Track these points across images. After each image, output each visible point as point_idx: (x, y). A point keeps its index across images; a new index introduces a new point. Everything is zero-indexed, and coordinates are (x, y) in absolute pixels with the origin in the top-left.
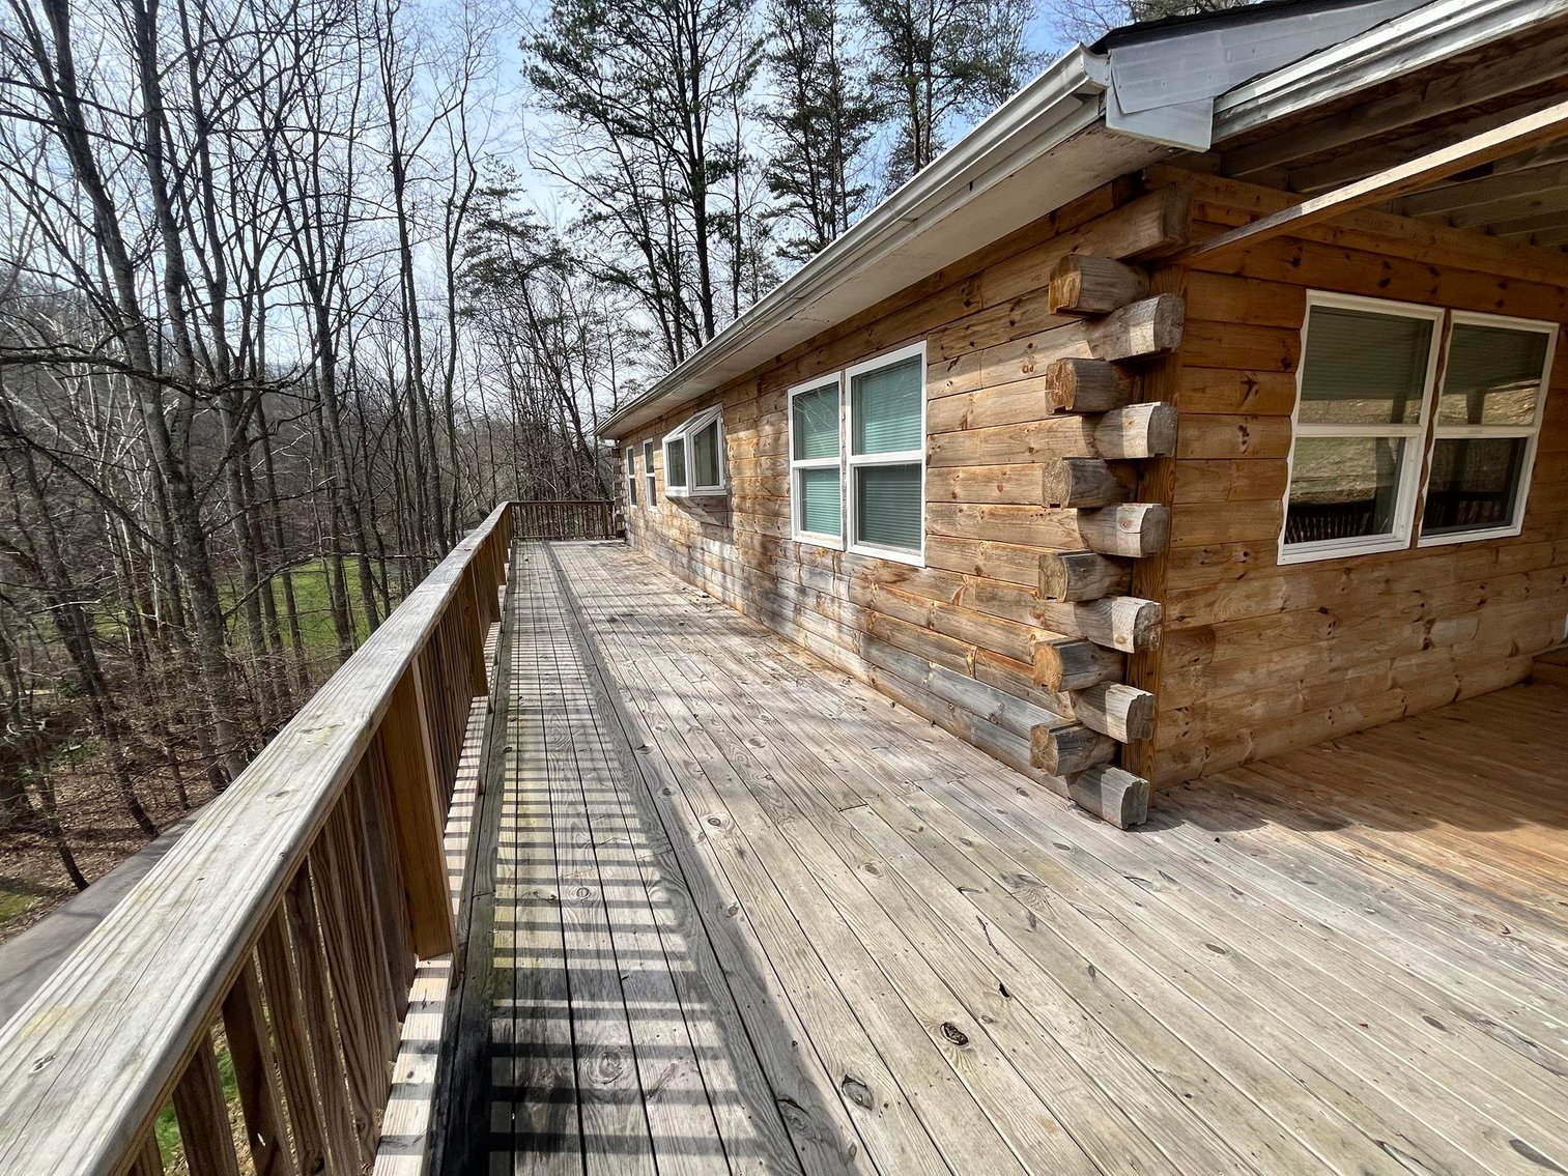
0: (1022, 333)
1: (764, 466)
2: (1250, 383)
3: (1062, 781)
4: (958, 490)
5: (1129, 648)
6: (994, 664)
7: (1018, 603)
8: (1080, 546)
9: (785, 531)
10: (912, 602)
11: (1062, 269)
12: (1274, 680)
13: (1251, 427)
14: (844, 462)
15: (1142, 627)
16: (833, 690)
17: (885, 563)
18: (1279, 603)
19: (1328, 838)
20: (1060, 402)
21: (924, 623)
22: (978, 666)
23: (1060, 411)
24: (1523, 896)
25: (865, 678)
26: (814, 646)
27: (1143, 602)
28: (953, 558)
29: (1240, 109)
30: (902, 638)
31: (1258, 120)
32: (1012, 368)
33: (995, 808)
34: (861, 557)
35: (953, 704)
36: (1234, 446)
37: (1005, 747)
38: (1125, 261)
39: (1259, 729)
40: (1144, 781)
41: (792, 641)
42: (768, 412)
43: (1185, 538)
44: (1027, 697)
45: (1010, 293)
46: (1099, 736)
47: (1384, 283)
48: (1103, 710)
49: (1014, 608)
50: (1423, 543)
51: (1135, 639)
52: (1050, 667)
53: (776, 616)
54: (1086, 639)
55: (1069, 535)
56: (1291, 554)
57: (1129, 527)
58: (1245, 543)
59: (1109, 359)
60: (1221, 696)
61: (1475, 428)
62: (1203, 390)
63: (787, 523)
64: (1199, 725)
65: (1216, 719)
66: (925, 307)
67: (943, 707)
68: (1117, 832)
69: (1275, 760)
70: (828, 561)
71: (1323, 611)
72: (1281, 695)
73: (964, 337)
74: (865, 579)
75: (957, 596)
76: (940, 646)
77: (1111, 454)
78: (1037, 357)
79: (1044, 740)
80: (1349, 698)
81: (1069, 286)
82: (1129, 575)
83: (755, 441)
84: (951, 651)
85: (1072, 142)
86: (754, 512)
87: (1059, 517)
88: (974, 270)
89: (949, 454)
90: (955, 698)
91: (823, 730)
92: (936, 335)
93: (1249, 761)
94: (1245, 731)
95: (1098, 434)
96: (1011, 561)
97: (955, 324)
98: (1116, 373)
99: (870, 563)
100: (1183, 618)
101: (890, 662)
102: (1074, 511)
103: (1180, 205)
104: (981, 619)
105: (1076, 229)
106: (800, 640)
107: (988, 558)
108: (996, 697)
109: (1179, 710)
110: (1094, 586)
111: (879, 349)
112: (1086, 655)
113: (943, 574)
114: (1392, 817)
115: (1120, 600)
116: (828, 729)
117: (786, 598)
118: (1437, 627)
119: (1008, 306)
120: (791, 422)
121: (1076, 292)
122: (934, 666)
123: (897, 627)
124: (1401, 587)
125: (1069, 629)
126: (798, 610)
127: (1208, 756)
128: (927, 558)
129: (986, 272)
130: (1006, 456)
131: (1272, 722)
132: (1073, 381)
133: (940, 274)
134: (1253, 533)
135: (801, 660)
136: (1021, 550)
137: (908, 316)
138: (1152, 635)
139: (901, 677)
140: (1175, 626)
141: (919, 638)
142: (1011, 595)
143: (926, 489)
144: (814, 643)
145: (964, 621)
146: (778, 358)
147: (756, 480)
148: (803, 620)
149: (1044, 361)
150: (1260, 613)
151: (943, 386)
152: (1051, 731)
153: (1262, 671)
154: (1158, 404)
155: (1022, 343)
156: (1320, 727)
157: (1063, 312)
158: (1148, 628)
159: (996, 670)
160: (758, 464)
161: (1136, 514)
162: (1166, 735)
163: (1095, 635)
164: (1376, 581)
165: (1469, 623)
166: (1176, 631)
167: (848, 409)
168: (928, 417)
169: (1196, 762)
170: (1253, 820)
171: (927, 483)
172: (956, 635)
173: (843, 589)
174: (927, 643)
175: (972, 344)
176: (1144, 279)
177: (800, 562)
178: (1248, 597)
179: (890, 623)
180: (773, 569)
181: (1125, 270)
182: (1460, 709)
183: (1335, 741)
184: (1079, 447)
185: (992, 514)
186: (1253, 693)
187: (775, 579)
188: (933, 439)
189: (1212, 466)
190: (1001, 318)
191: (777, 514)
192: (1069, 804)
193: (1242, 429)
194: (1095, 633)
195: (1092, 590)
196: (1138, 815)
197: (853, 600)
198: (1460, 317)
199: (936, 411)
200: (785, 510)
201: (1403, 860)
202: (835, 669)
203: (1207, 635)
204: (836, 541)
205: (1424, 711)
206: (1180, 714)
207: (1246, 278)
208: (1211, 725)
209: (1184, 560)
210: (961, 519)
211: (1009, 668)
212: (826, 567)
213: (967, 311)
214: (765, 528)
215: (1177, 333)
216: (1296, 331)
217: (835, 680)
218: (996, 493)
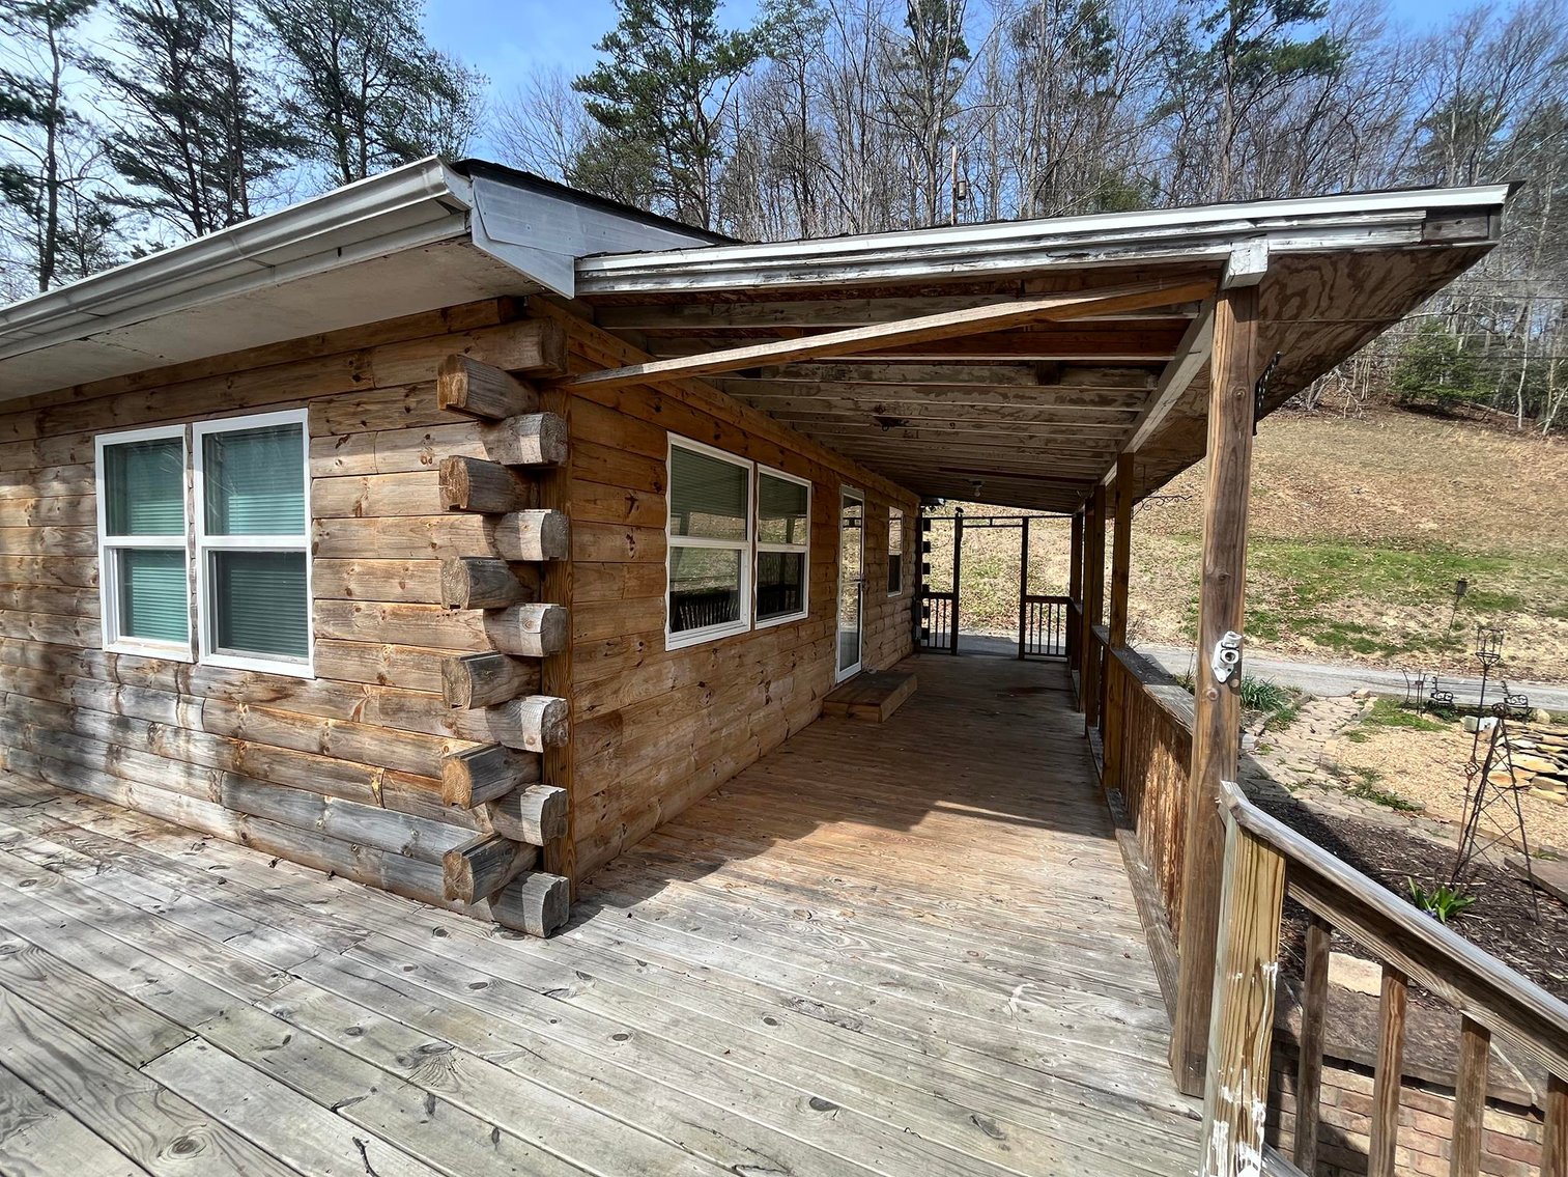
0: (417, 423)
1: (49, 540)
2: (633, 500)
3: (483, 904)
4: (353, 586)
5: (538, 748)
6: (405, 786)
7: (428, 713)
8: (487, 648)
9: (90, 637)
10: (298, 724)
11: (451, 365)
12: (673, 749)
13: (636, 536)
14: (192, 544)
15: (549, 725)
16: (170, 866)
17: (259, 677)
18: (670, 683)
19: (712, 881)
20: (455, 499)
21: (315, 748)
22: (387, 793)
23: (455, 509)
24: (818, 882)
25: (231, 834)
26: (145, 803)
27: (549, 700)
28: (351, 666)
29: (595, 274)
30: (285, 772)
31: (608, 288)
32: (410, 457)
33: (401, 966)
34: (221, 670)
35: (356, 844)
36: (624, 551)
37: (420, 883)
38: (511, 373)
39: (664, 795)
40: (563, 879)
41: (105, 801)
42: (58, 462)
43: (589, 633)
44: (443, 817)
45: (405, 378)
46: (518, 845)
47: (717, 437)
48: (519, 816)
49: (424, 719)
50: (759, 626)
51: (543, 738)
52: (458, 781)
53: (75, 767)
54: (499, 744)
55: (476, 636)
56: (675, 641)
57: (531, 629)
58: (640, 634)
59: (503, 463)
60: (634, 774)
61: (790, 546)
62: (595, 501)
63: (94, 622)
64: (615, 805)
65: (629, 796)
66: (304, 371)
67: (344, 850)
68: (540, 943)
69: (678, 819)
70: (168, 678)
71: (702, 685)
72: (679, 760)
73: (354, 414)
74: (229, 699)
75: (358, 711)
76: (338, 775)
77: (511, 555)
78: (436, 450)
79: (457, 865)
80: (725, 751)
81: (456, 384)
82: (537, 674)
83: (32, 501)
84: (352, 779)
85: (444, 246)
86: (29, 609)
87: (466, 618)
88: (362, 344)
89: (341, 543)
90: (359, 835)
91: (135, 937)
92: (321, 405)
93: (659, 825)
94: (654, 799)
95: (498, 535)
96: (418, 666)
97: (343, 397)
98: (511, 477)
99: (235, 678)
100: (593, 707)
101: (269, 805)
102: (480, 612)
103: (556, 338)
104: (387, 736)
105: (467, 332)
106: (120, 797)
107: (392, 664)
108: (409, 824)
109: (597, 795)
110: (502, 688)
111: (243, 407)
112: (498, 762)
113: (338, 685)
114: (749, 845)
115: (529, 699)
116: (147, 931)
117: (93, 736)
118: (772, 686)
119: (403, 391)
120: (100, 483)
121: (464, 392)
122: (329, 800)
123: (279, 759)
124: (749, 660)
125: (481, 736)
126: (115, 752)
127: (625, 831)
128: (317, 667)
129: (377, 350)
130: (407, 550)
131: (675, 785)
132: (466, 481)
133: (323, 338)
134: (645, 625)
135: (116, 829)
136: (429, 653)
137: (283, 375)
138: (560, 731)
139: (288, 824)
140: (586, 716)
141: (309, 768)
142: (419, 704)
143: (313, 583)
144: (144, 799)
145: (367, 740)
146: (78, 390)
147: (34, 561)
148: (126, 766)
149: (441, 454)
150: (656, 693)
151: (330, 464)
152: (464, 854)
153: (662, 744)
154: (549, 511)
155: (420, 432)
156: (708, 781)
157: (451, 408)
158: (555, 725)
159: (407, 792)
160: (36, 537)
161: (535, 614)
162: (584, 824)
163: (506, 739)
164: (733, 657)
165: (789, 680)
166: (588, 721)
167: (198, 476)
168: (313, 498)
169: (615, 841)
170: (658, 884)
171: (313, 576)
172: (358, 758)
173: (192, 715)
174: (320, 773)
175: (364, 423)
176: (534, 395)
177: (119, 682)
178: (646, 681)
179: (266, 753)
180: (67, 695)
181: (514, 383)
182: (791, 744)
183: (718, 789)
184: (480, 547)
185: (394, 614)
186: (657, 764)
187: (72, 710)
188: (320, 524)
189: (606, 570)
190: (395, 401)
191: (75, 613)
192: (493, 927)
193: (628, 537)
194: (507, 737)
195: (502, 692)
196: (560, 917)
197: (209, 729)
198: (763, 469)
199: (322, 492)
200: (90, 607)
201: (755, 881)
202: (180, 830)
203: (615, 720)
204: (183, 650)
205: (772, 750)
206: (598, 799)
207: (622, 413)
208: (626, 802)
209: (589, 654)
210: (358, 620)
211: (422, 788)
212: (163, 686)
213: (356, 386)
214: (50, 632)
215: (563, 449)
216: (663, 463)
217: (174, 849)
218: (398, 590)
